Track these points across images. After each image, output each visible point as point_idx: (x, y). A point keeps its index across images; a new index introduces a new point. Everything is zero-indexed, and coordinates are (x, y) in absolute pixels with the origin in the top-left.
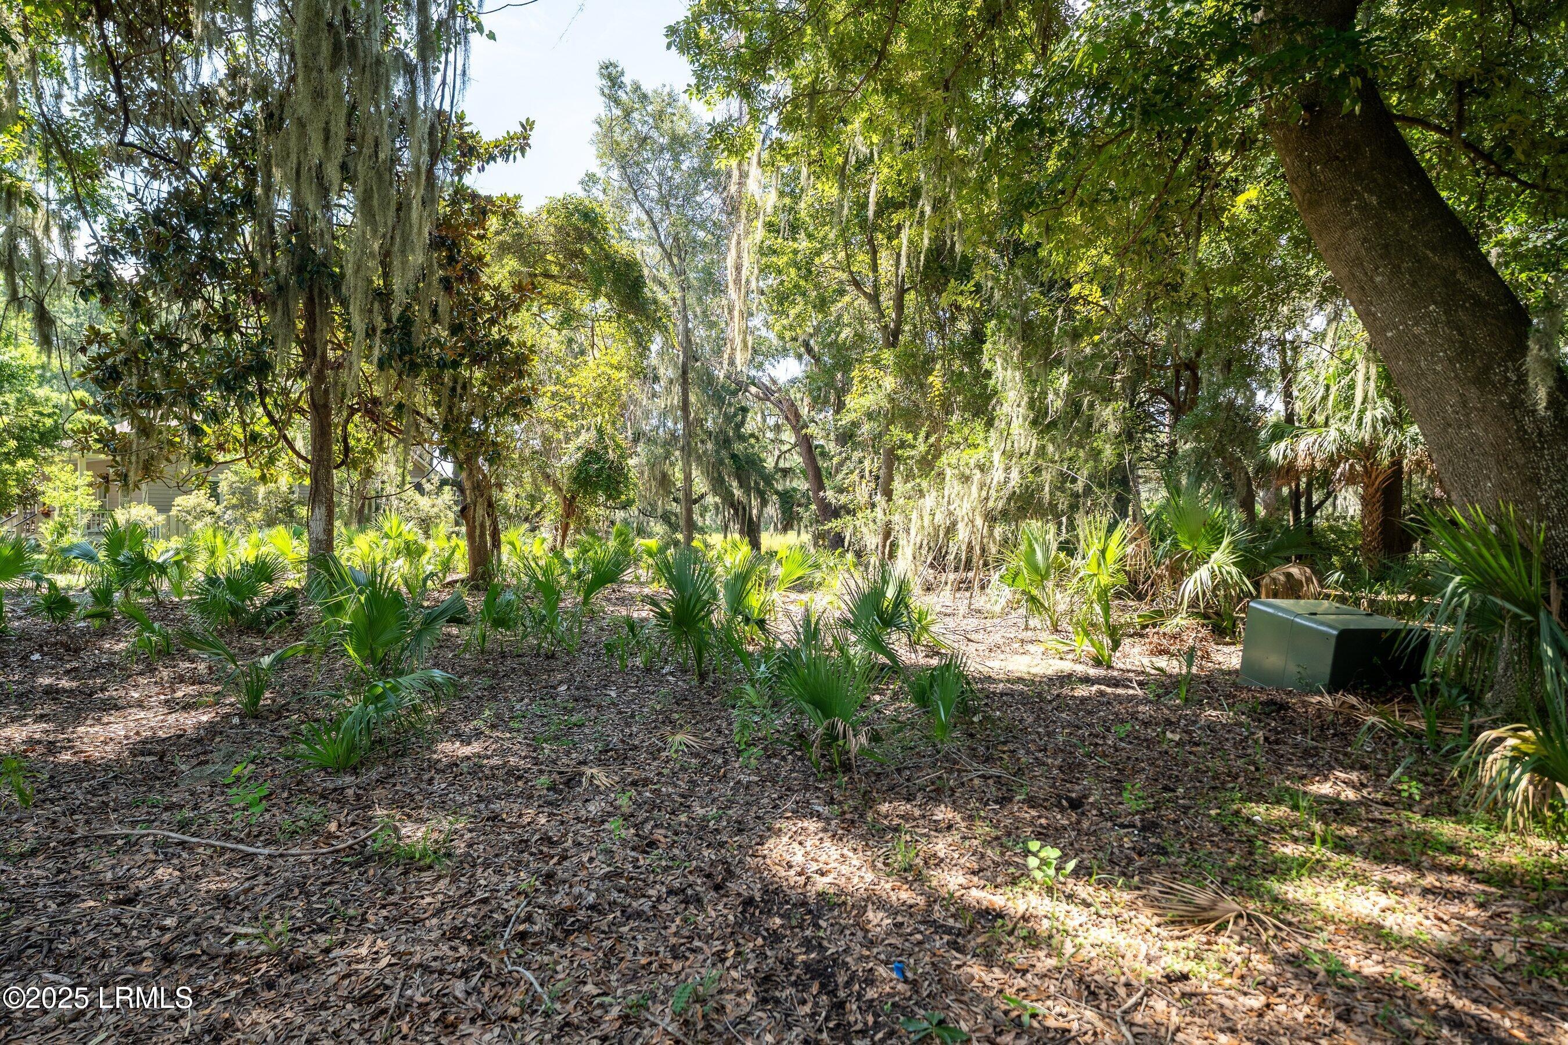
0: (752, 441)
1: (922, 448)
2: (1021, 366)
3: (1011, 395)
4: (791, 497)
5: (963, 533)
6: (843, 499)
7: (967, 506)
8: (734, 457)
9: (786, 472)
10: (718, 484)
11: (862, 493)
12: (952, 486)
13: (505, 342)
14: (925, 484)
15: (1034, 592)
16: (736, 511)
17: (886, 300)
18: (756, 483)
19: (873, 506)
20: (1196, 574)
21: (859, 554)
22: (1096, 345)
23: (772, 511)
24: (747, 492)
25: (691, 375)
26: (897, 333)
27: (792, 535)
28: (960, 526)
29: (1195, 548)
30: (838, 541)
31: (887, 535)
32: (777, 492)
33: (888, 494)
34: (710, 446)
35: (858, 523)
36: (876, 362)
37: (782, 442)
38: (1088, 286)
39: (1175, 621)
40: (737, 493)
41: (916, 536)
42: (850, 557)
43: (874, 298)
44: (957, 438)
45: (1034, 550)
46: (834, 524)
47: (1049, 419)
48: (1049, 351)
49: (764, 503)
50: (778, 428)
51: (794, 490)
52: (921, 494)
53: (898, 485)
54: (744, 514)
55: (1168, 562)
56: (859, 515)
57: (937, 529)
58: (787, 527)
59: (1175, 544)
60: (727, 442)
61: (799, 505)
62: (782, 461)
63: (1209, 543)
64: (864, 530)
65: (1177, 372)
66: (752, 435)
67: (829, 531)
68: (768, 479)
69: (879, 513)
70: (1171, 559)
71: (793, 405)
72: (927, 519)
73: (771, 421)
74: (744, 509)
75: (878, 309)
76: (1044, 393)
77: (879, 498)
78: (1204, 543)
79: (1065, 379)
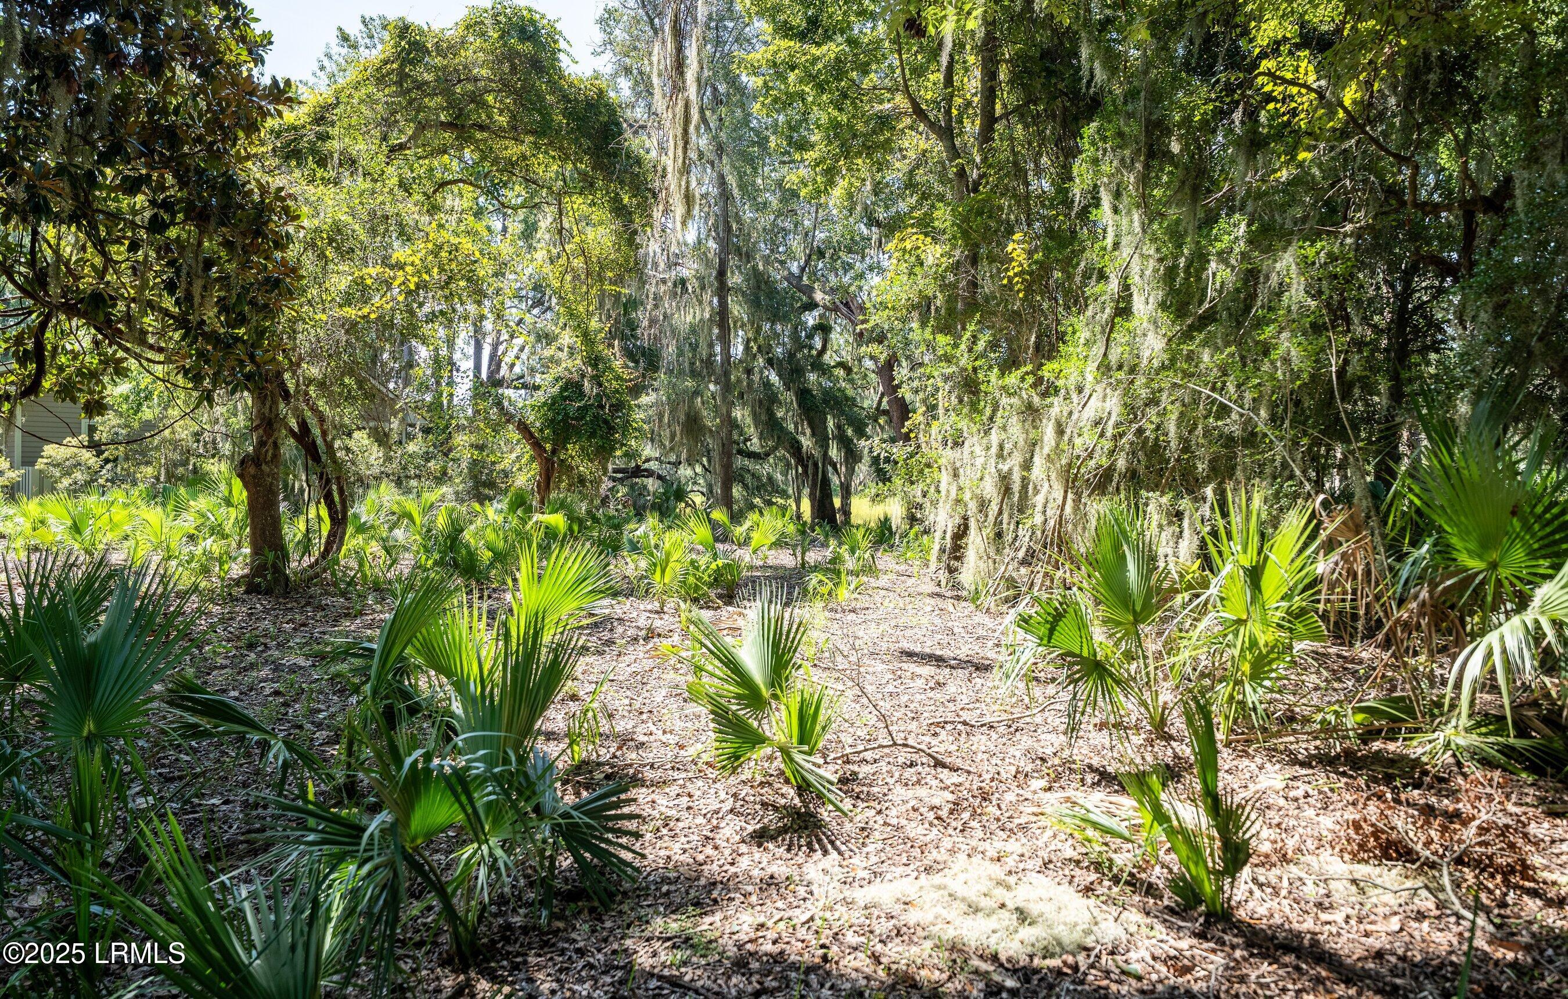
8: (804, 392)
16: (805, 468)
20: (1492, 638)
26: (979, 184)
29: (1494, 566)
38: (1289, 62)
39: (1441, 736)
40: (807, 442)
43: (947, 133)
45: (1123, 557)
47: (1206, 305)
54: (815, 474)
55: (1424, 594)
59: (1443, 551)
63: (1532, 554)
65: (1469, 217)
66: (841, 365)
70: (1433, 586)
75: (952, 148)
76: (1200, 258)
78: (1519, 553)
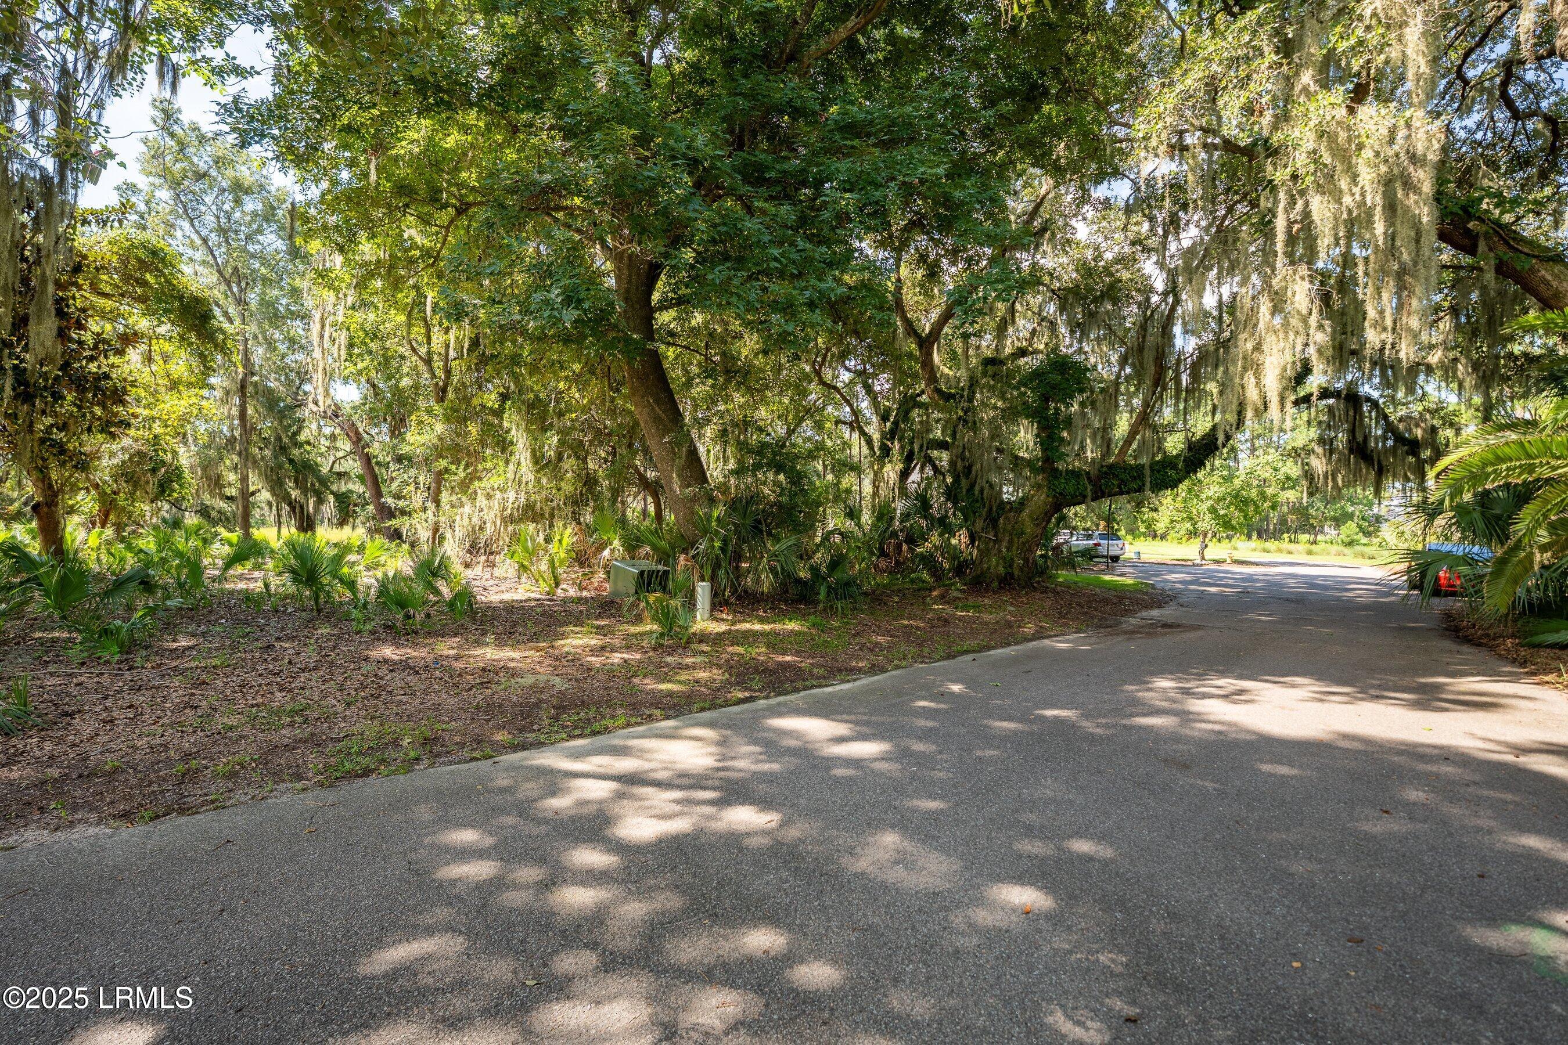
0: (308, 448)
1: (462, 475)
2: (528, 430)
3: (520, 445)
4: (348, 497)
5: (489, 529)
6: (401, 504)
7: (492, 515)
8: (291, 461)
9: (340, 475)
10: (276, 485)
11: (417, 500)
12: (481, 501)
13: (107, 376)
14: (464, 499)
15: (526, 563)
16: (292, 508)
17: (438, 364)
18: (313, 485)
19: (425, 509)
20: (605, 551)
21: (413, 545)
22: (572, 420)
23: (329, 508)
24: (305, 491)
25: (250, 389)
26: (444, 390)
27: (347, 529)
28: (488, 525)
29: (609, 538)
30: (396, 535)
31: (436, 530)
32: (333, 493)
33: (437, 502)
34: (267, 453)
35: (414, 522)
36: (429, 411)
37: (337, 449)
40: (294, 494)
41: (459, 533)
42: (406, 547)
43: (428, 362)
44: (489, 465)
45: (527, 540)
46: (393, 523)
48: (544, 420)
49: (320, 501)
50: (333, 437)
51: (351, 492)
52: (462, 505)
53: (445, 497)
54: (301, 512)
55: (596, 545)
56: (415, 515)
57: (473, 528)
58: (342, 523)
59: (600, 536)
60: (283, 449)
61: (355, 505)
62: (337, 465)
64: (418, 526)
66: (308, 443)
67: (389, 528)
68: (324, 482)
69: (430, 514)
71: (353, 425)
72: (466, 522)
73: (327, 431)
74: (302, 507)
75: (431, 371)
77: (429, 504)
79: (555, 439)
